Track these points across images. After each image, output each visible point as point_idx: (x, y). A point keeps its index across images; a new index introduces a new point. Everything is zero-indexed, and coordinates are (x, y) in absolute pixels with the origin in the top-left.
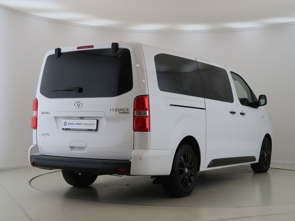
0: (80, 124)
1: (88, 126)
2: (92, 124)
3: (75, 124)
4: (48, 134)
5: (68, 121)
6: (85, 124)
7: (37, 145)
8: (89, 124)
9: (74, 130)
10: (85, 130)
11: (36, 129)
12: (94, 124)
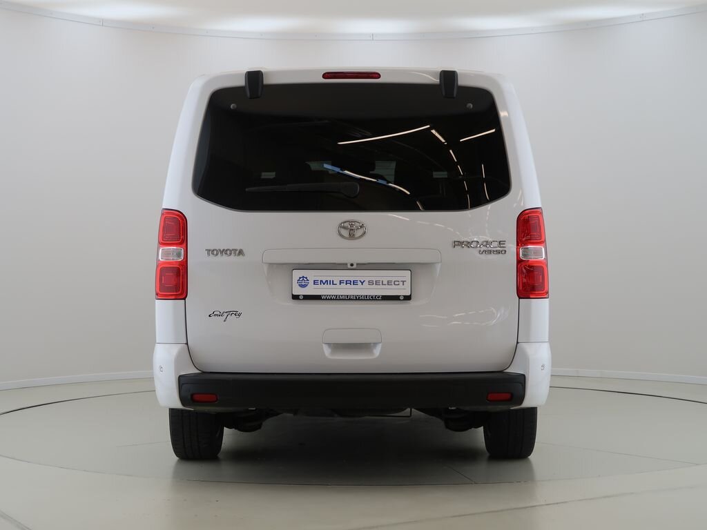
0: (355, 283)
1: (381, 286)
2: (397, 283)
3: (337, 282)
4: (237, 314)
5: (311, 275)
6: (371, 283)
7: (187, 344)
8: (385, 282)
9: (337, 298)
10: (374, 298)
11: (184, 299)
12: (403, 282)
